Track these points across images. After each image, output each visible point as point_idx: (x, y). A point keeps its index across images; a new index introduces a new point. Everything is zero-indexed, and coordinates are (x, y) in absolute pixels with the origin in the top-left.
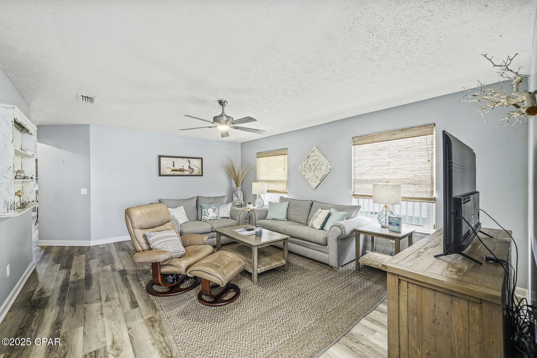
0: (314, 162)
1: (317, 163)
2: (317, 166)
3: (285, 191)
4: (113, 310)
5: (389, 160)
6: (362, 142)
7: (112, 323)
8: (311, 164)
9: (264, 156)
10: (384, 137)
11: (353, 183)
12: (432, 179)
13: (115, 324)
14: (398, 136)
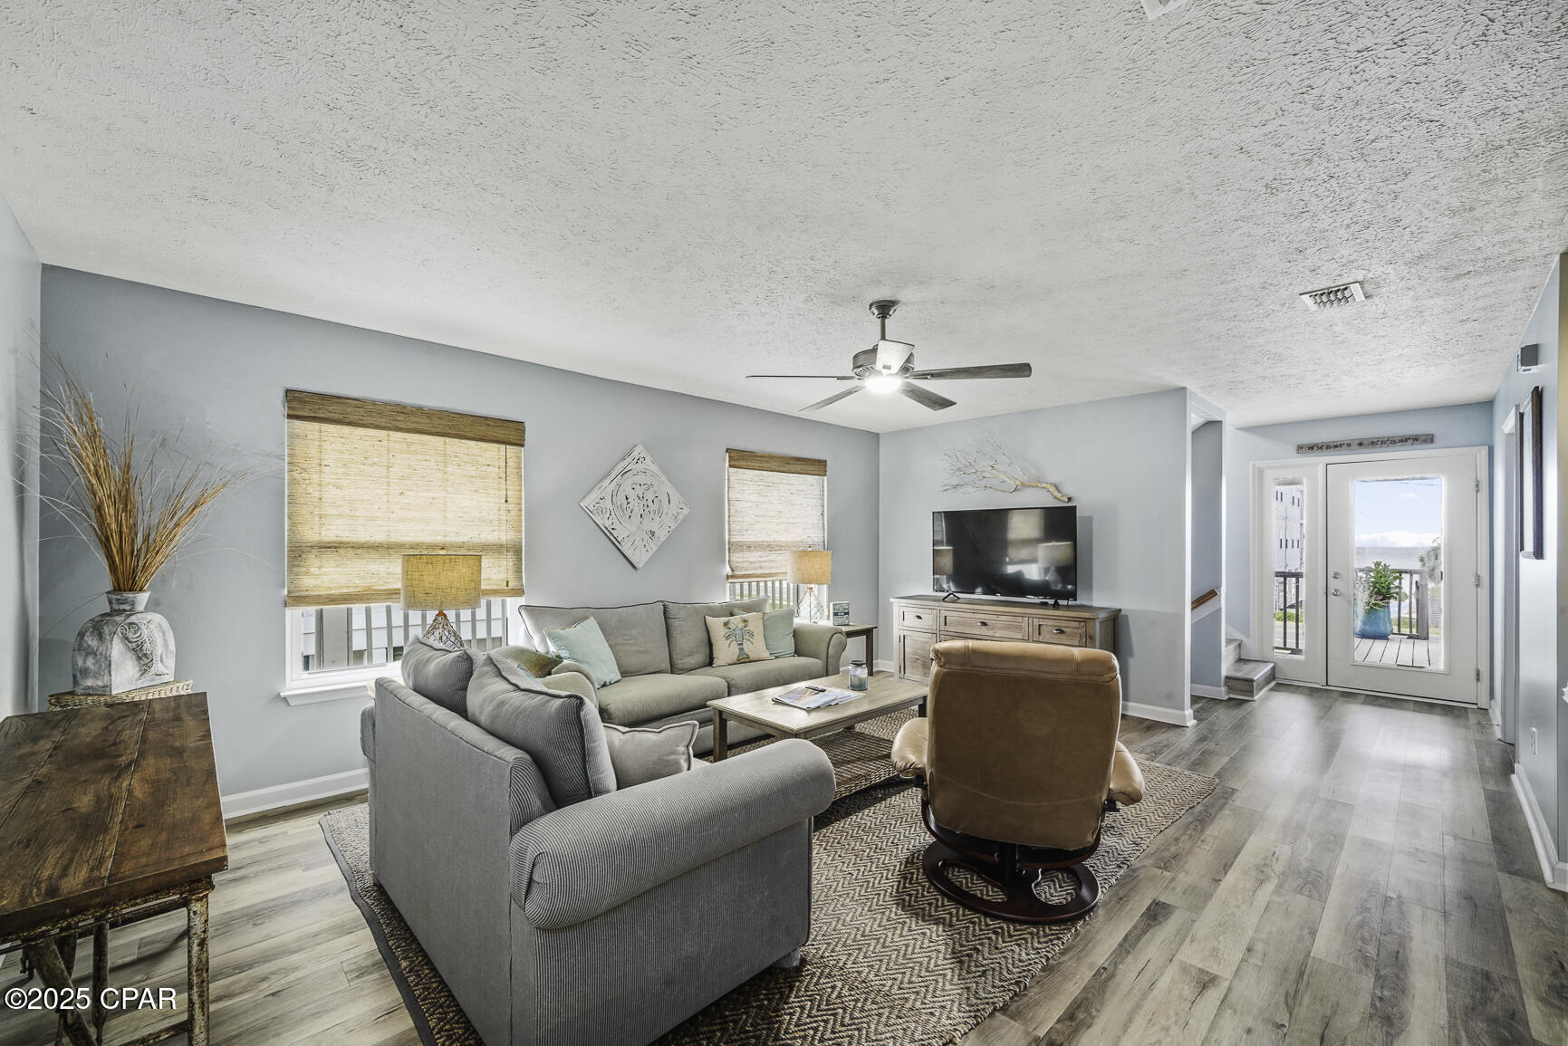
0: (639, 491)
1: (649, 495)
2: (650, 503)
3: (511, 584)
4: (1217, 940)
5: (780, 508)
6: (741, 463)
7: (1240, 912)
8: (632, 495)
9: (371, 420)
10: (774, 465)
11: (727, 551)
12: (824, 541)
13: (1238, 906)
14: (791, 467)
